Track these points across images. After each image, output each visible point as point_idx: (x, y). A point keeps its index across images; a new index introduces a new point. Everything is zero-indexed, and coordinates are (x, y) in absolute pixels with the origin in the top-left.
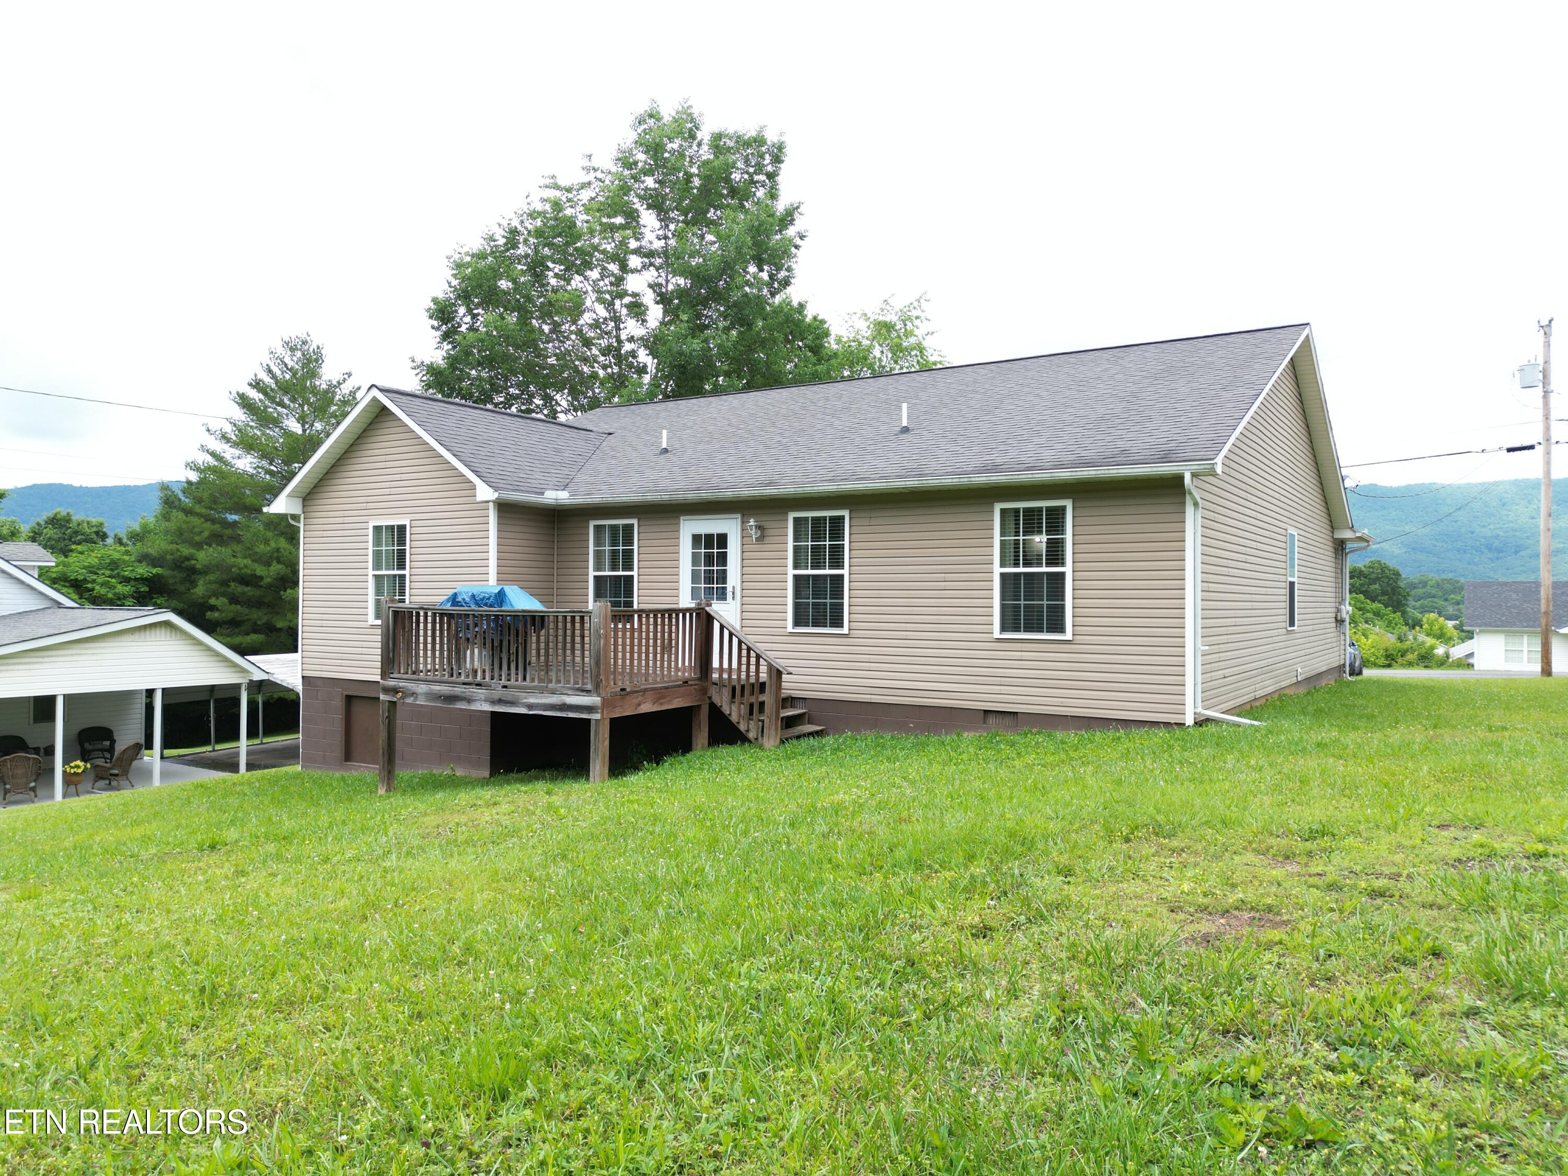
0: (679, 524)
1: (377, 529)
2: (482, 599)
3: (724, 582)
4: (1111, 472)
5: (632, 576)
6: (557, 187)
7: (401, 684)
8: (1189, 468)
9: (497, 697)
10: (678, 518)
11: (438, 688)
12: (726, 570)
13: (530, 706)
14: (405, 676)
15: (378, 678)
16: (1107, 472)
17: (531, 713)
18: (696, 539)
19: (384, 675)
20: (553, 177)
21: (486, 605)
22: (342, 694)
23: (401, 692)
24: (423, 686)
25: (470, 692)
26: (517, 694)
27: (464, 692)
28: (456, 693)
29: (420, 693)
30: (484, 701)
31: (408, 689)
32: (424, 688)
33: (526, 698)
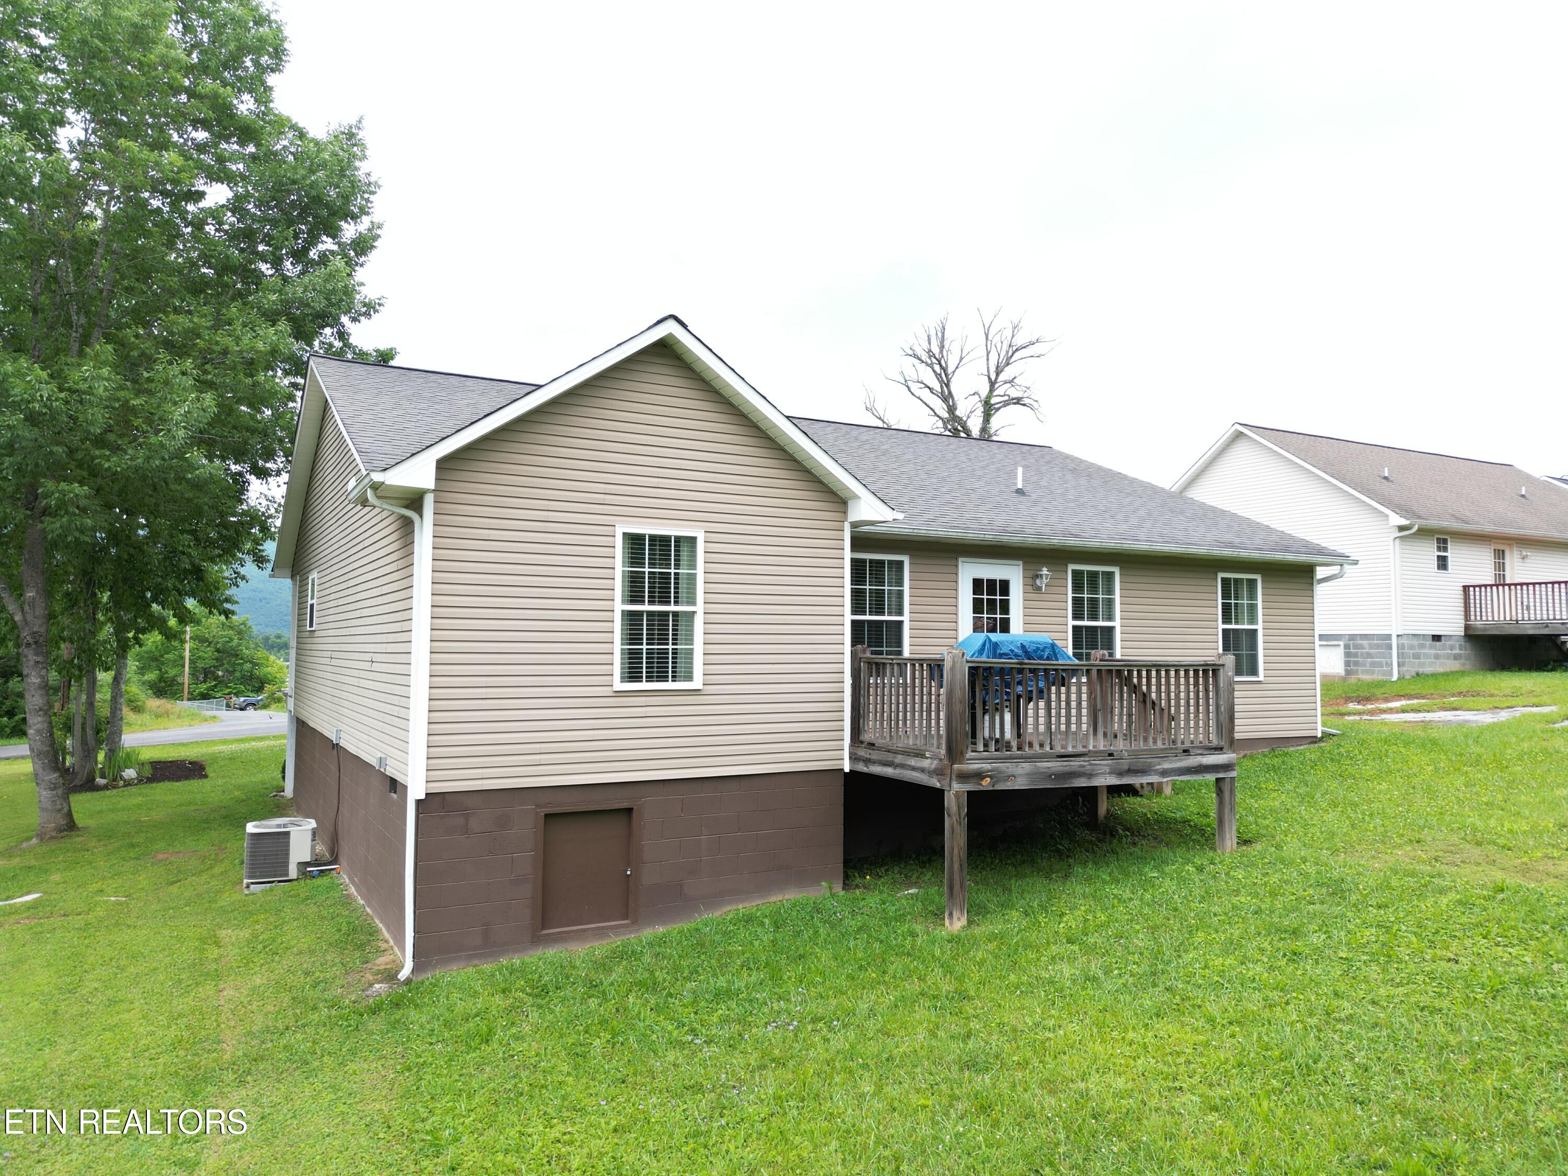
0: (957, 566)
1: (627, 539)
5: (902, 622)
7: (989, 766)
8: (1348, 561)
10: (957, 559)
11: (1049, 764)
12: (1009, 620)
14: (986, 754)
18: (977, 585)
19: (958, 755)
22: (537, 813)
23: (989, 776)
24: (1024, 765)
25: (1091, 765)
26: (1149, 760)
27: (1083, 766)
28: (1073, 769)
29: (1020, 775)
30: (1109, 773)
31: (1001, 772)
32: (1026, 767)
33: (1159, 764)
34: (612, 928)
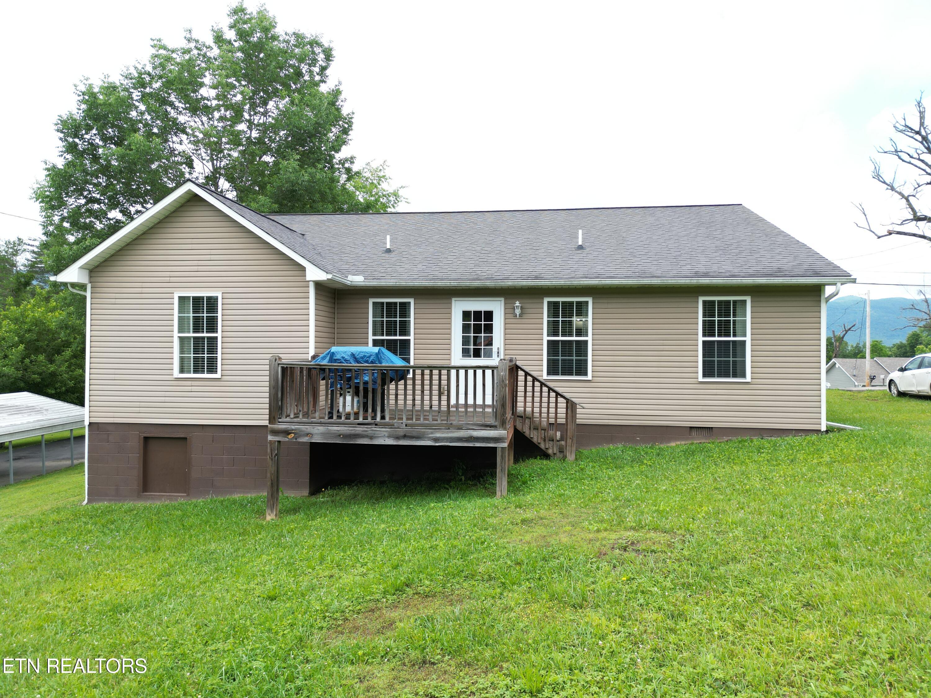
0: (451, 303)
1: (182, 299)
2: (362, 358)
3: (491, 344)
4: (793, 280)
5: (409, 340)
6: (165, 48)
7: (293, 427)
8: (841, 280)
9: (402, 434)
10: (451, 299)
11: (339, 428)
12: (492, 337)
13: (436, 440)
14: (296, 420)
15: (266, 423)
16: (790, 280)
17: (437, 444)
18: (466, 315)
19: (272, 419)
20: (159, 40)
21: (367, 362)
22: (140, 436)
23: (293, 433)
24: (319, 428)
25: (372, 430)
26: (423, 430)
27: (366, 431)
28: (357, 432)
29: (316, 433)
30: (388, 437)
31: (302, 431)
32: (321, 429)
33: (432, 433)
34: (179, 496)
